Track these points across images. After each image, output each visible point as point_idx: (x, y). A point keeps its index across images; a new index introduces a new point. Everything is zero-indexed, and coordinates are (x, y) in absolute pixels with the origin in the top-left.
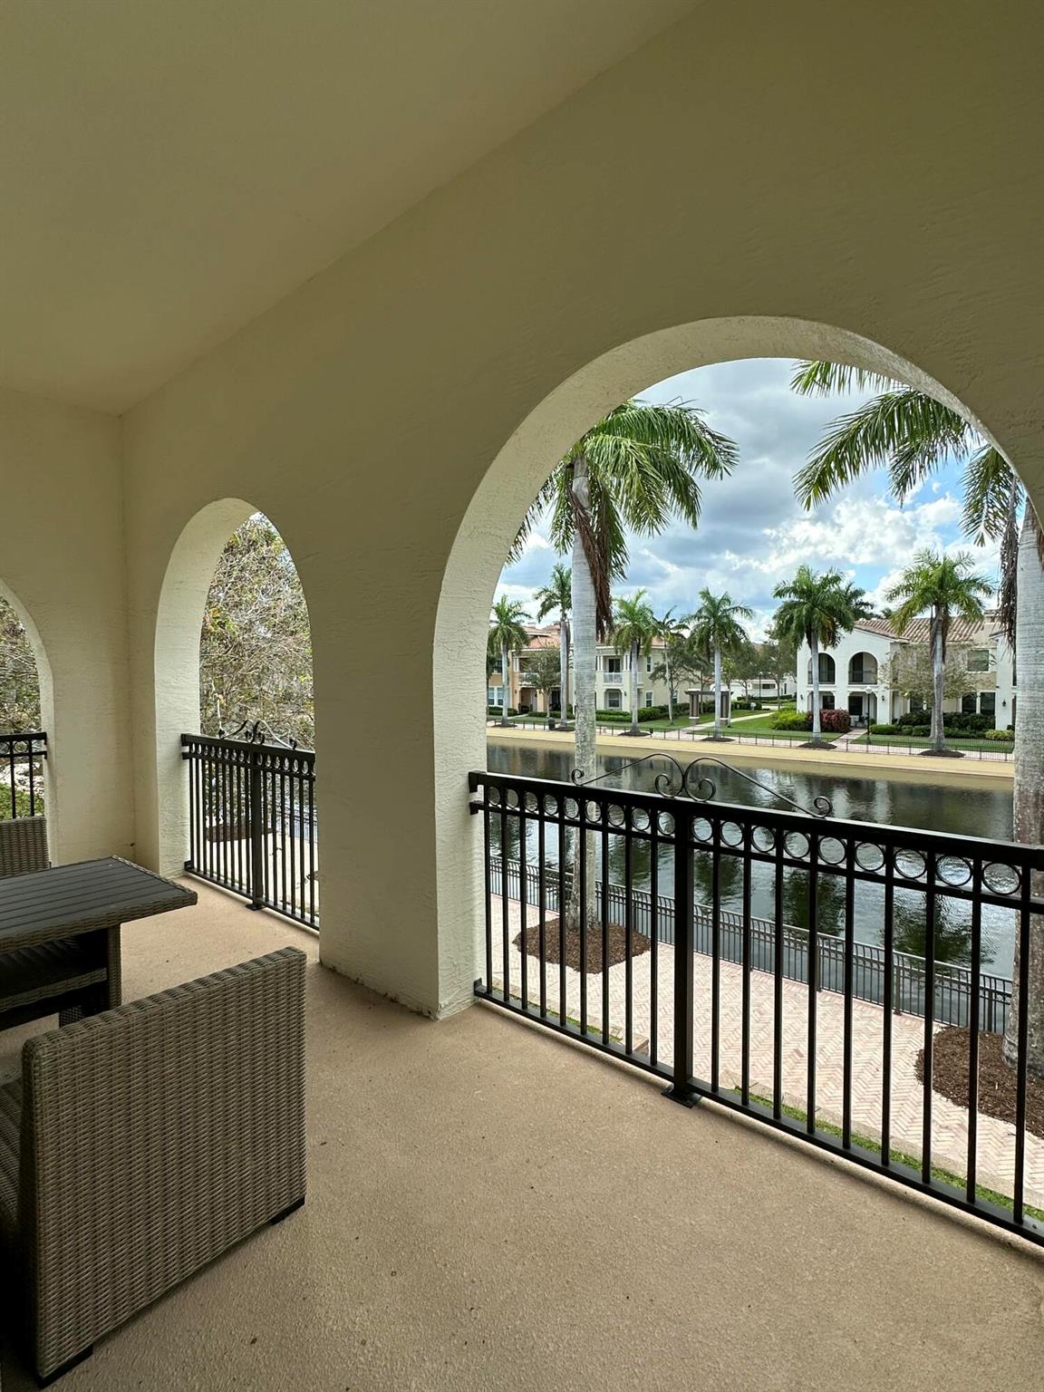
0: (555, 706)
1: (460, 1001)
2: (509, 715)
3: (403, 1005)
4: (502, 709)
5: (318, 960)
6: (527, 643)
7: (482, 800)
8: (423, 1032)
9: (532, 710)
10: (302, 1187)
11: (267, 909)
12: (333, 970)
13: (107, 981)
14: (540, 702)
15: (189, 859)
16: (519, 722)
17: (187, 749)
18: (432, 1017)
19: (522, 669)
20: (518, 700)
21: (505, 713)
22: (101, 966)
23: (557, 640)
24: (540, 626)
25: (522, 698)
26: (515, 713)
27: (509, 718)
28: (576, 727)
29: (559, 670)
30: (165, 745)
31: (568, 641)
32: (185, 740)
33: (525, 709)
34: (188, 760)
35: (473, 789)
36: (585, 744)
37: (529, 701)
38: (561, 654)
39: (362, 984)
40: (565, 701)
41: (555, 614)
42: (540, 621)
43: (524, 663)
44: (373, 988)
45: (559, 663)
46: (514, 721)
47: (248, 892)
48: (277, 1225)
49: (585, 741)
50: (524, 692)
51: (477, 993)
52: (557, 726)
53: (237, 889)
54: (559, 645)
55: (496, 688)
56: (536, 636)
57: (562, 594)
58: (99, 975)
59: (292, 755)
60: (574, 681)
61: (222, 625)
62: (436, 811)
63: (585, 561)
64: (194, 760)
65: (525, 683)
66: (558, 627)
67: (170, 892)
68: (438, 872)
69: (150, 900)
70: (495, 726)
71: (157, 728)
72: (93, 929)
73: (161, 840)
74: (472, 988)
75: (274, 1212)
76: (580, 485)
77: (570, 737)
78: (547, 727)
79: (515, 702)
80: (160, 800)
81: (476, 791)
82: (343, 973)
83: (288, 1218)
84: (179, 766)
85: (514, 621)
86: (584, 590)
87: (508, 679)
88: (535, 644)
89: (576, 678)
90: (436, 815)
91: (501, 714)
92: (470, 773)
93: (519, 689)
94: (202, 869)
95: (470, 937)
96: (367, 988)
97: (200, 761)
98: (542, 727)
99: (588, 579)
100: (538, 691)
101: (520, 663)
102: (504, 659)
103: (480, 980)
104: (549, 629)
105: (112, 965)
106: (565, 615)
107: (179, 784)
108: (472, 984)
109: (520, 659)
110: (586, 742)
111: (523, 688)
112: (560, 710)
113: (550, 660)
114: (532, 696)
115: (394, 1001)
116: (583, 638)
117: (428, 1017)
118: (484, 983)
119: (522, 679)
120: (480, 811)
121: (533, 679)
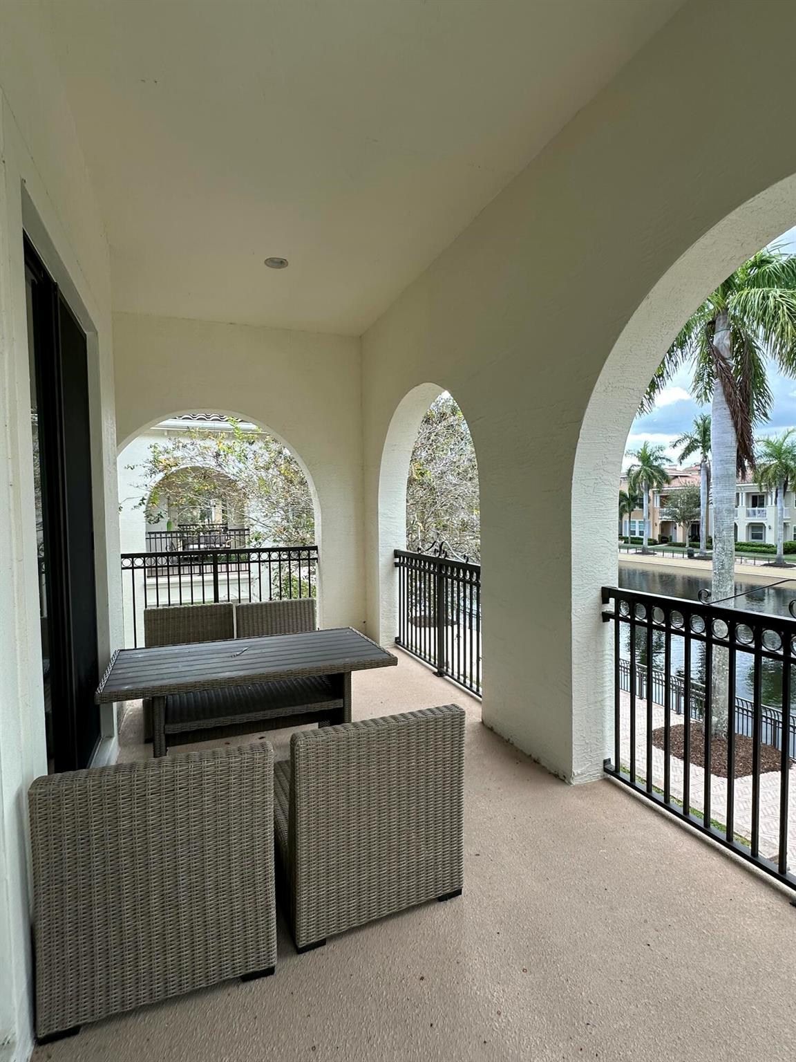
0: (695, 537)
1: (591, 773)
2: (649, 544)
3: (544, 767)
4: (642, 539)
5: (481, 720)
6: (668, 482)
7: (614, 611)
8: (559, 790)
9: (671, 540)
10: (460, 881)
11: (447, 677)
12: (491, 729)
13: (343, 708)
14: (680, 534)
15: (398, 636)
16: (659, 550)
17: (397, 560)
18: (566, 781)
19: (662, 505)
20: (658, 532)
21: (645, 542)
22: (340, 698)
23: (698, 480)
24: (680, 468)
25: (662, 530)
26: (655, 543)
27: (649, 547)
28: (714, 556)
29: (699, 506)
30: (384, 558)
31: (708, 480)
32: (397, 554)
33: (664, 539)
34: (398, 568)
35: (605, 601)
36: (723, 571)
37: (669, 532)
38: (701, 491)
39: (512, 744)
40: (704, 533)
41: (696, 457)
42: (681, 463)
43: (664, 500)
44: (521, 748)
45: (699, 500)
46: (654, 550)
47: (435, 663)
48: (442, 903)
49: (723, 568)
50: (665, 526)
51: (606, 770)
52: (696, 555)
53: (428, 660)
54: (699, 483)
55: (637, 521)
56: (677, 477)
57: (704, 440)
58: (338, 703)
59: (465, 567)
60: (713, 515)
61: (422, 474)
62: (573, 616)
63: (726, 406)
64: (402, 567)
65: (665, 517)
66: (699, 468)
67: (382, 655)
68: (573, 666)
69: (368, 659)
70: (637, 553)
71: (380, 545)
72: (336, 672)
73: (381, 620)
74: (601, 765)
75: (440, 893)
76: (722, 339)
77: (708, 565)
78: (686, 556)
79: (656, 534)
80: (381, 593)
81: (608, 603)
82: (499, 733)
83: (449, 901)
84: (393, 571)
85: (655, 464)
86: (723, 433)
87: (649, 513)
88: (675, 483)
89: (715, 512)
90: (572, 620)
91: (642, 544)
92: (603, 588)
93: (659, 522)
94: (406, 643)
95: (600, 723)
96: (516, 747)
97: (406, 568)
98: (681, 555)
99: (729, 423)
100: (677, 524)
101: (661, 500)
102: (645, 497)
103: (609, 760)
104: (689, 470)
105: (346, 699)
106: (706, 457)
107: (392, 584)
108: (602, 762)
109: (661, 496)
110: (724, 571)
111: (663, 522)
112: (699, 541)
113: (690, 497)
114: (672, 529)
115: (536, 762)
116: (723, 476)
117: (564, 781)
118: (613, 762)
119: (663, 514)
120: (611, 620)
121: (673, 514)
